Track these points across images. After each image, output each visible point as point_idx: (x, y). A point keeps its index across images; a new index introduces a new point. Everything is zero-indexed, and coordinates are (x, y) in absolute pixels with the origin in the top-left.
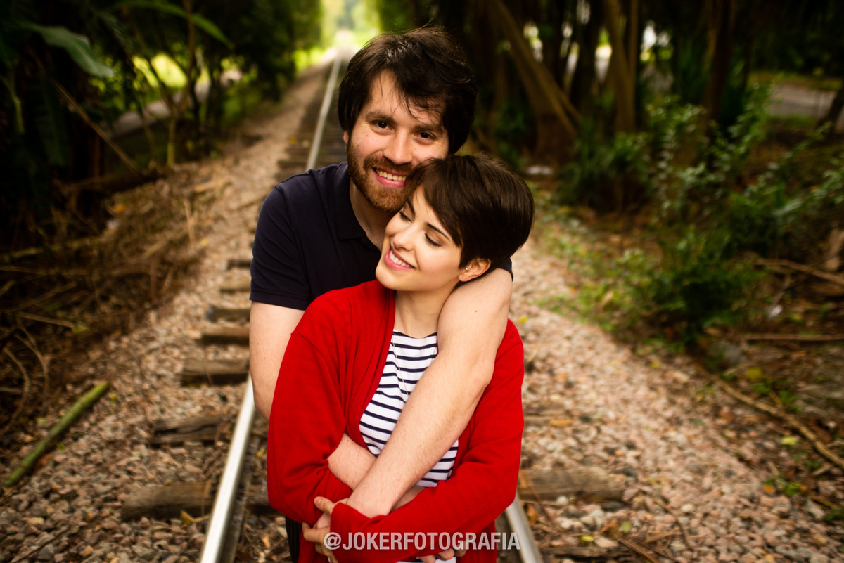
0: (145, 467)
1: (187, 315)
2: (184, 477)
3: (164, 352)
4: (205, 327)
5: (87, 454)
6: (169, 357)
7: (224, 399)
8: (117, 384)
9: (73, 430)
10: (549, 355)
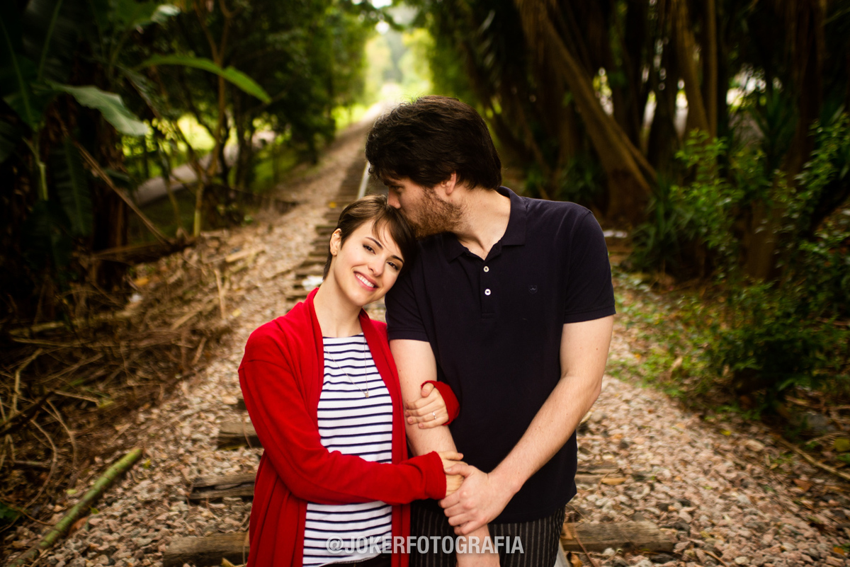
0: (184, 521)
1: (221, 383)
2: (224, 529)
3: (199, 417)
5: (124, 515)
6: (205, 422)
8: (149, 451)
9: (106, 496)
10: (604, 417)
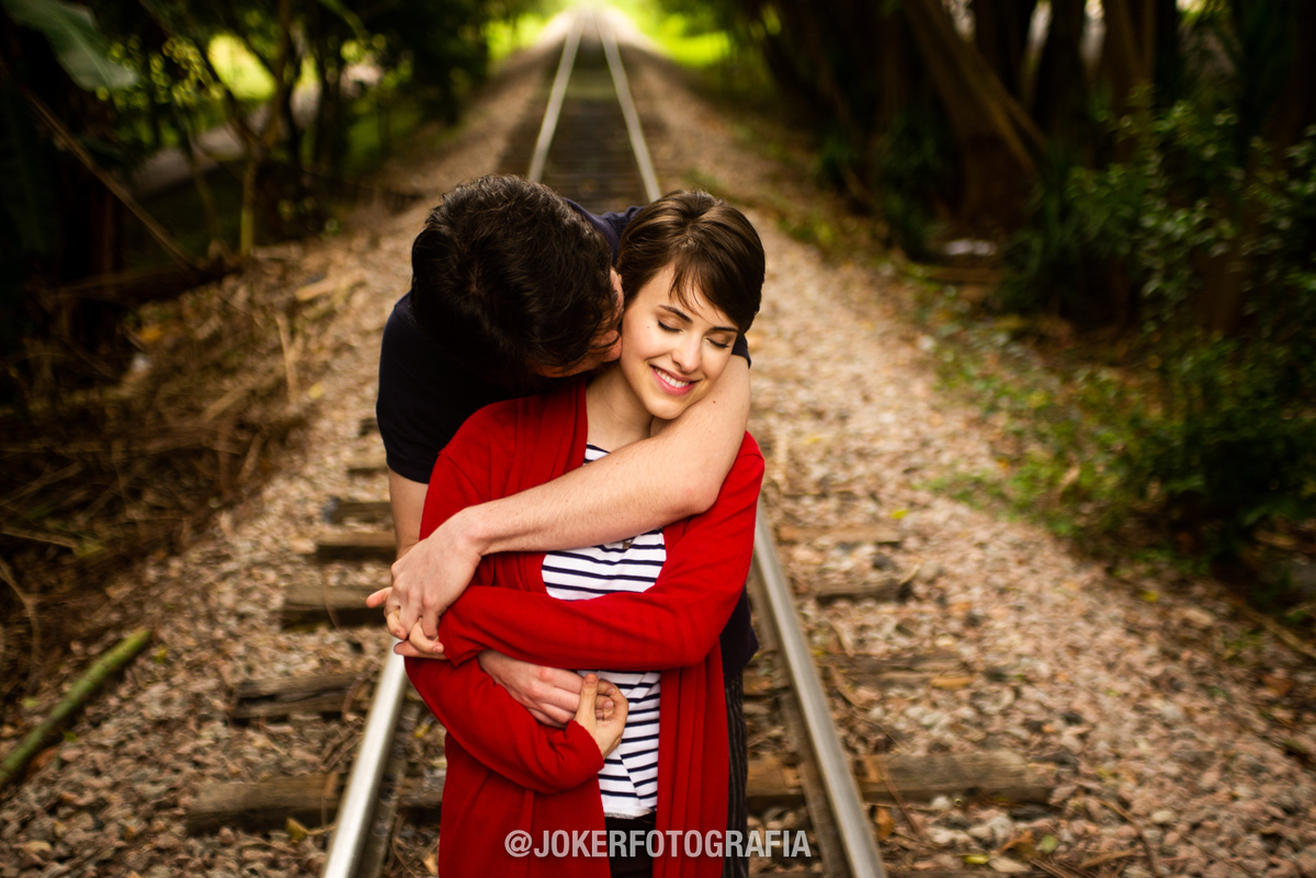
0: (223, 756)
1: (288, 515)
2: (290, 769)
3: (250, 576)
4: (322, 533)
5: (121, 744)
6: (258, 584)
7: (357, 648)
8: (164, 634)
9: (90, 711)
